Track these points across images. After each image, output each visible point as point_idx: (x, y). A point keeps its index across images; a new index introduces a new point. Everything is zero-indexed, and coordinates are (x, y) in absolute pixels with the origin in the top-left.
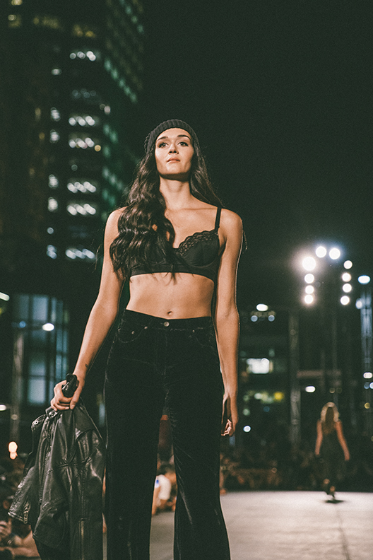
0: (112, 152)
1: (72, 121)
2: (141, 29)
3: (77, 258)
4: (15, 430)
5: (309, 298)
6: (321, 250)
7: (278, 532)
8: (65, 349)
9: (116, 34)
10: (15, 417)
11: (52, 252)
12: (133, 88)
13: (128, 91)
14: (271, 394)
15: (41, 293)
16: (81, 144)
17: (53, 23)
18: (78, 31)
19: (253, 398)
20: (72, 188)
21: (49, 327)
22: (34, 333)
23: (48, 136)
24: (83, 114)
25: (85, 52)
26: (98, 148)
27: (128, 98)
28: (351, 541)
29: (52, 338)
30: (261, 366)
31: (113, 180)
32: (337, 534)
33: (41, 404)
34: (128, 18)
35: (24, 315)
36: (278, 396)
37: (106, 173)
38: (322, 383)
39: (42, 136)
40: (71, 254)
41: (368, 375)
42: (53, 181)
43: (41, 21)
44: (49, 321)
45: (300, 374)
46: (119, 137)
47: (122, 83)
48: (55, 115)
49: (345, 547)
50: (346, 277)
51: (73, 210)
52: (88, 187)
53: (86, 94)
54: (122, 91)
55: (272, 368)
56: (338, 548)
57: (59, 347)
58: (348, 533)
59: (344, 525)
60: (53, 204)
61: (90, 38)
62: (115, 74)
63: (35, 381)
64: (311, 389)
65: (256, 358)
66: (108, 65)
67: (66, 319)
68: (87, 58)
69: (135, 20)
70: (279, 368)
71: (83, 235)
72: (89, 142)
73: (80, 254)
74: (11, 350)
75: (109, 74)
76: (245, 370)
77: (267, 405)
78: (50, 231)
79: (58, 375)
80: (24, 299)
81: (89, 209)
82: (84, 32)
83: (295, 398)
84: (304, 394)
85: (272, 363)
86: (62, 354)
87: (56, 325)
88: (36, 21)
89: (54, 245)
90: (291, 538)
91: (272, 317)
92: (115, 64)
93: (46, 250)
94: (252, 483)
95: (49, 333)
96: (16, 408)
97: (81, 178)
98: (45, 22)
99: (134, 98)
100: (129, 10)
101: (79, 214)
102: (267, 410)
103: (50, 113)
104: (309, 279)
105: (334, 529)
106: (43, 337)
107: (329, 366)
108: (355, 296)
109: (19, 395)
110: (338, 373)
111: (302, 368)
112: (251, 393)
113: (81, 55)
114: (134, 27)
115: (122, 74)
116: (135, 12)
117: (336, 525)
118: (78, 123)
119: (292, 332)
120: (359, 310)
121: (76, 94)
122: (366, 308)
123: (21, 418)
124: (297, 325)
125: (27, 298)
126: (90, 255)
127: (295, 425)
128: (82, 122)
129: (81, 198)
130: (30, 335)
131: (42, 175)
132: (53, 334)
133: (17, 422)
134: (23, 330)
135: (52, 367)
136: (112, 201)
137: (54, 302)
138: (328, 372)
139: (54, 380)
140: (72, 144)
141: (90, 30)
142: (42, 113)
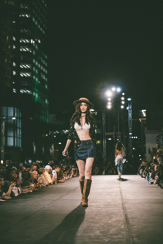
0: (36, 53)
1: (21, 41)
2: (46, 5)
3: (24, 93)
4: (3, 156)
5: (109, 106)
6: (114, 89)
7: (98, 189)
8: (20, 126)
9: (36, 8)
11: (14, 91)
12: (43, 29)
13: (41, 29)
15: (12, 106)
16: (24, 50)
20: (22, 66)
21: (14, 118)
23: (13, 47)
24: (24, 39)
25: (25, 15)
26: (30, 51)
27: (42, 32)
28: (123, 191)
29: (16, 123)
31: (37, 64)
32: (119, 189)
33: (12, 146)
34: (41, 1)
35: (5, 114)
36: (99, 142)
37: (34, 61)
38: (114, 137)
39: (9, 47)
40: (21, 91)
41: (131, 134)
42: (14, 64)
43: (7, 2)
44: (14, 116)
45: (106, 134)
46: (38, 47)
47: (39, 27)
48: (14, 39)
49: (121, 193)
50: (123, 98)
51: (22, 75)
54: (39, 29)
56: (119, 193)
58: (122, 188)
60: (14, 73)
62: (36, 23)
63: (10, 138)
64: (110, 139)
66: (34, 20)
67: (20, 116)
68: (26, 17)
69: (43, 2)
70: (98, 132)
71: (26, 84)
72: (28, 49)
75: (34, 23)
78: (14, 83)
82: (24, 7)
83: (104, 142)
84: (108, 141)
86: (19, 128)
87: (17, 118)
89: (15, 89)
90: (102, 190)
92: (36, 19)
95: (14, 120)
96: (2, 148)
97: (25, 63)
98: (9, 3)
99: (44, 32)
101: (24, 76)
104: (109, 99)
105: (117, 187)
106: (12, 122)
107: (117, 131)
109: (4, 143)
110: (119, 133)
111: (107, 132)
114: (43, 5)
115: (39, 23)
117: (119, 186)
119: (103, 119)
120: (128, 110)
121: (22, 31)
122: (130, 110)
123: (5, 151)
124: (105, 116)
125: (6, 107)
126: (29, 92)
127: (105, 152)
128: (24, 42)
129: (25, 70)
130: (7, 121)
131: (10, 62)
132: (16, 120)
133: (3, 152)
134: (5, 119)
135: (16, 133)
136: (37, 71)
137: (16, 109)
138: (116, 133)
139: (17, 138)
140: (21, 50)
141: (26, 6)
142: (9, 38)
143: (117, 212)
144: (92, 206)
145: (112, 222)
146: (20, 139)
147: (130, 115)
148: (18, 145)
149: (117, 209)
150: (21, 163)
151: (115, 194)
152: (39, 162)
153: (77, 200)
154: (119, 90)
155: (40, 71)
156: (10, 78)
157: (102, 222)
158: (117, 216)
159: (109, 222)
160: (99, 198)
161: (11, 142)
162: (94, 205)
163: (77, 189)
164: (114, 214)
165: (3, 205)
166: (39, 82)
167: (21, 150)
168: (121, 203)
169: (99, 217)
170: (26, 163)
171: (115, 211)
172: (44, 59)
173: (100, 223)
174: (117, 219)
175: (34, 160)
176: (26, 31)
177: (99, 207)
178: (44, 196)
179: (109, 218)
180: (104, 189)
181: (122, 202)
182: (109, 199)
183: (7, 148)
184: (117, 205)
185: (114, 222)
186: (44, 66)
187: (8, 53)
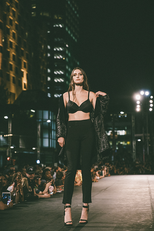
0: (69, 60)
1: (55, 49)
2: (78, 15)
3: (58, 97)
4: (39, 156)
5: (138, 109)
6: (142, 93)
7: (128, 188)
9: (69, 18)
10: (38, 152)
11: (49, 95)
12: (76, 37)
13: (74, 38)
14: (126, 142)
15: (46, 110)
16: (58, 57)
18: (56, 17)
19: (119, 144)
20: (55, 73)
21: (49, 121)
22: (44, 123)
23: (47, 55)
24: (58, 47)
25: (59, 25)
26: (64, 59)
27: (74, 40)
28: (152, 191)
29: (50, 125)
30: (122, 133)
31: (70, 70)
32: (148, 189)
33: (47, 147)
34: (73, 12)
35: (41, 117)
36: (128, 143)
37: (67, 67)
38: (143, 138)
39: (44, 55)
40: (56, 96)
42: (49, 71)
43: (42, 14)
44: (49, 119)
45: (135, 135)
46: (71, 54)
47: (72, 35)
48: (49, 47)
49: (150, 193)
50: (151, 101)
51: (56, 80)
52: (61, 72)
54: (72, 38)
55: (126, 134)
56: (148, 193)
57: (53, 128)
58: (151, 188)
59: (150, 186)
60: (49, 79)
61: (60, 19)
62: (69, 32)
63: (45, 139)
64: (139, 140)
65: (120, 130)
66: (67, 29)
67: (55, 118)
68: (59, 27)
69: (76, 12)
70: (128, 133)
71: (60, 89)
72: (61, 57)
74: (37, 129)
75: (67, 32)
76: (117, 134)
77: (125, 146)
78: (48, 88)
79: (53, 137)
80: (40, 112)
81: (61, 80)
82: (58, 18)
83: (134, 143)
84: (137, 142)
85: (126, 132)
86: (54, 130)
87: (51, 120)
88: (41, 14)
89: (50, 93)
90: (132, 190)
91: (126, 116)
92: (69, 29)
93: (47, 95)
94: (118, 172)
95: (49, 123)
96: (39, 149)
97: (58, 69)
98: (44, 14)
99: (76, 40)
100: (73, 9)
101: (58, 82)
102: (125, 147)
103: (47, 47)
104: (138, 102)
105: (147, 187)
106: (47, 124)
109: (40, 144)
110: (148, 135)
111: (136, 133)
112: (119, 142)
113: (57, 26)
114: (76, 15)
115: (71, 32)
116: (76, 9)
117: (148, 186)
118: (57, 50)
119: (133, 121)
121: (56, 40)
123: (41, 152)
124: (134, 118)
125: (41, 111)
127: (134, 153)
128: (58, 50)
129: (59, 76)
130: (43, 124)
131: (45, 69)
132: (50, 123)
133: (39, 153)
134: (40, 122)
135: (50, 135)
137: (50, 112)
138: (145, 134)
139: (52, 139)
140: (55, 57)
141: (60, 17)
142: (44, 47)
143: (146, 212)
144: (122, 205)
145: (141, 222)
146: (55, 141)
148: (53, 146)
149: (146, 209)
150: (56, 162)
151: (145, 194)
153: (108, 199)
154: (147, 93)
156: (45, 83)
157: (132, 222)
158: (146, 216)
159: (138, 221)
160: (129, 198)
161: (46, 143)
162: (124, 204)
163: (108, 188)
164: (143, 214)
165: (40, 204)
167: (56, 151)
168: (149, 203)
169: (128, 216)
170: (60, 163)
171: (144, 211)
173: (130, 222)
174: (146, 218)
176: (59, 40)
177: (128, 207)
178: (76, 195)
179: (138, 218)
180: (133, 188)
181: (151, 202)
182: (139, 199)
183: (43, 149)
184: (146, 205)
185: (142, 222)
187: (43, 60)
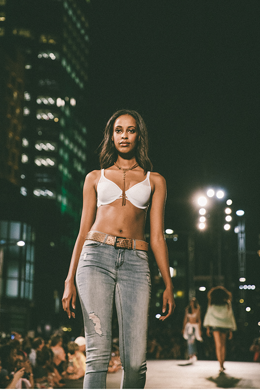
0: (66, 123)
1: (39, 101)
2: (87, 38)
3: (41, 195)
5: (202, 225)
6: (210, 192)
8: (32, 260)
9: (70, 42)
11: (24, 191)
12: (81, 79)
13: (77, 80)
15: (16, 220)
16: (45, 117)
17: (26, 34)
18: (44, 39)
20: (38, 147)
21: (21, 244)
22: (11, 248)
23: (22, 111)
24: (46, 96)
25: (48, 54)
26: (56, 120)
27: (78, 85)
29: (24, 252)
31: (67, 142)
33: (15, 297)
34: (78, 31)
36: (180, 294)
37: (62, 137)
38: (210, 285)
39: (18, 111)
40: (37, 193)
41: (243, 280)
42: (25, 143)
43: (18, 31)
44: (21, 239)
45: (195, 278)
47: (73, 75)
48: (27, 96)
50: (228, 211)
51: (38, 162)
52: (49, 147)
53: (49, 82)
54: (73, 80)
55: (176, 274)
57: (28, 258)
60: (25, 159)
61: (51, 44)
62: (69, 69)
63: (11, 281)
64: (203, 289)
66: (64, 63)
67: (33, 238)
68: (49, 58)
69: (83, 32)
70: (180, 274)
71: (45, 180)
72: (51, 116)
73: (43, 193)
75: (65, 69)
76: (157, 275)
78: (23, 177)
79: (27, 278)
80: (4, 224)
81: (49, 162)
82: (48, 40)
83: (192, 295)
84: (198, 292)
85: (175, 271)
86: (30, 262)
87: (26, 242)
88: (15, 32)
89: (25, 187)
91: (176, 238)
92: (69, 62)
93: (20, 190)
95: (21, 247)
97: (44, 140)
98: (21, 33)
99: (82, 85)
100: (79, 25)
101: (42, 165)
103: (23, 96)
104: (203, 212)
106: (17, 250)
107: (216, 273)
108: (234, 224)
110: (221, 278)
111: (197, 274)
112: (161, 291)
113: (45, 55)
114: (82, 37)
115: (73, 69)
116: (83, 26)
118: (43, 102)
119: (190, 249)
120: (237, 234)
121: (42, 82)
122: (242, 233)
124: (193, 244)
125: (6, 223)
126: (50, 194)
128: (46, 102)
129: (44, 154)
130: (8, 249)
131: (17, 138)
132: (24, 248)
134: (4, 245)
135: (23, 271)
136: (66, 157)
137: (25, 226)
138: (216, 277)
139: (25, 280)
140: (39, 117)
141: (52, 39)
142: (18, 95)
146: (31, 285)
147: (242, 242)
148: (26, 295)
150: (31, 329)
152: (65, 329)
155: (73, 155)
156: (16, 168)
161: (13, 289)
166: (70, 176)
167: (32, 305)
170: (39, 330)
172: (80, 133)
175: (56, 326)
183: (6, 300)
186: (79, 146)
187: (15, 121)
